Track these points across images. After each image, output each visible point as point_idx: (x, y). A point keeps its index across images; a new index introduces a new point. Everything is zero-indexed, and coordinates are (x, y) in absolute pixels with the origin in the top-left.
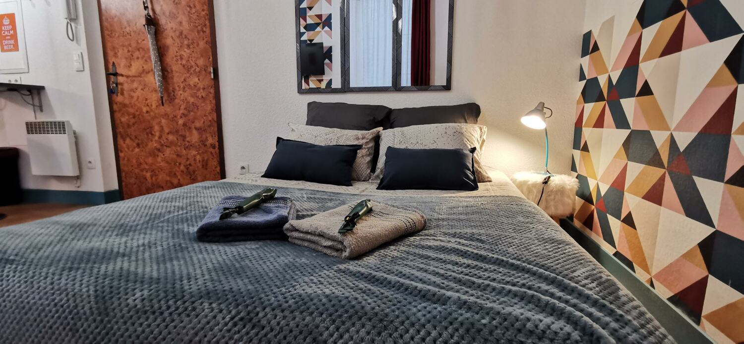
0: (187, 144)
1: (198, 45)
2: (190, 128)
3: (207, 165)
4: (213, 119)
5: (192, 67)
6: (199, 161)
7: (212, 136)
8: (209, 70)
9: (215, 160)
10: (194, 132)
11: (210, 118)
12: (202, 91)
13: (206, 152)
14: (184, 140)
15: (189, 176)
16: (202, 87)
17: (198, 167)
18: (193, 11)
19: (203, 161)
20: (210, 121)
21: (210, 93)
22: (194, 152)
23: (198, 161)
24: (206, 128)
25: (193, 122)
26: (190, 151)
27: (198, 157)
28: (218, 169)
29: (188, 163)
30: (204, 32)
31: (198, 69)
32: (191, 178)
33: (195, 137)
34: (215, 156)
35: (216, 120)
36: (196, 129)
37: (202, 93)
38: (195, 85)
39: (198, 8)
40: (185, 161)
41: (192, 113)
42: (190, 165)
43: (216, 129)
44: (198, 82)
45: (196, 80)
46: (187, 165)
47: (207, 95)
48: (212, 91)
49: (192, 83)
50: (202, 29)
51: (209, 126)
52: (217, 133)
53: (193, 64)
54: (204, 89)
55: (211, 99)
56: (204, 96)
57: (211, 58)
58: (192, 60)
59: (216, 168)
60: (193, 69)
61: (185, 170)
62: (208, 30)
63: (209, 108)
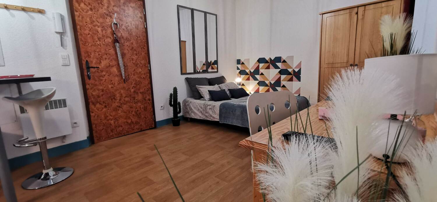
0: (136, 101)
1: (141, 54)
3: (146, 109)
4: (149, 87)
5: (138, 64)
7: (149, 96)
8: (147, 66)
9: (150, 105)
12: (143, 75)
13: (146, 103)
14: (134, 99)
15: (137, 116)
16: (143, 73)
17: (142, 111)
18: (139, 39)
19: (144, 107)
21: (148, 76)
25: (139, 90)
28: (152, 109)
30: (144, 49)
31: (141, 65)
33: (140, 97)
34: (150, 104)
36: (140, 93)
38: (139, 73)
39: (141, 38)
41: (138, 86)
43: (150, 92)
45: (140, 70)
47: (146, 77)
49: (138, 71)
50: (143, 47)
51: (147, 91)
52: (151, 94)
55: (148, 79)
56: (144, 77)
57: (148, 60)
58: (138, 61)
62: (146, 49)
63: (147, 82)
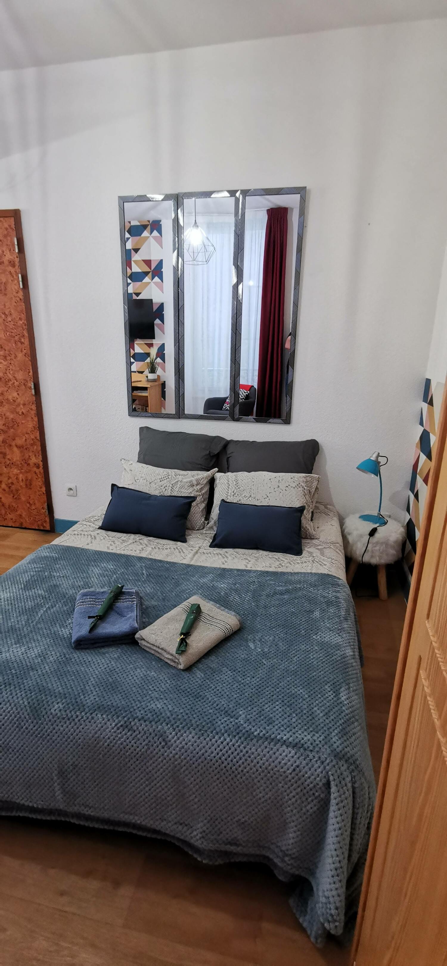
0: (8, 462)
1: (16, 357)
2: (10, 445)
3: (31, 485)
4: (36, 438)
5: (10, 380)
6: (22, 480)
7: (35, 456)
8: (30, 385)
9: (40, 480)
10: (15, 449)
11: (33, 437)
12: (22, 406)
13: (30, 471)
14: (4, 458)
15: (12, 495)
16: (22, 402)
17: (21, 486)
18: (9, 319)
19: (27, 480)
20: (33, 439)
21: (31, 409)
22: (16, 471)
23: (20, 479)
24: (29, 446)
25: (14, 440)
26: (12, 470)
27: (21, 476)
28: (44, 489)
29: (10, 481)
30: (22, 343)
31: (16, 383)
32: (13, 497)
33: (16, 455)
34: (39, 476)
35: (39, 438)
36: (17, 446)
37: (22, 409)
38: (13, 400)
39: (14, 316)
40: (6, 479)
41: (12, 430)
42: (12, 483)
43: (40, 448)
44: (18, 396)
45: (15, 394)
46: (9, 484)
47: (28, 411)
48: (34, 407)
49: (10, 398)
50: (20, 339)
51: (32, 445)
52: (40, 453)
53: (11, 377)
54: (24, 405)
55: (33, 416)
56: (24, 412)
57: (31, 371)
58: (9, 373)
59: (41, 488)
60: (11, 383)
61: (7, 489)
62: (26, 342)
63: (30, 425)
